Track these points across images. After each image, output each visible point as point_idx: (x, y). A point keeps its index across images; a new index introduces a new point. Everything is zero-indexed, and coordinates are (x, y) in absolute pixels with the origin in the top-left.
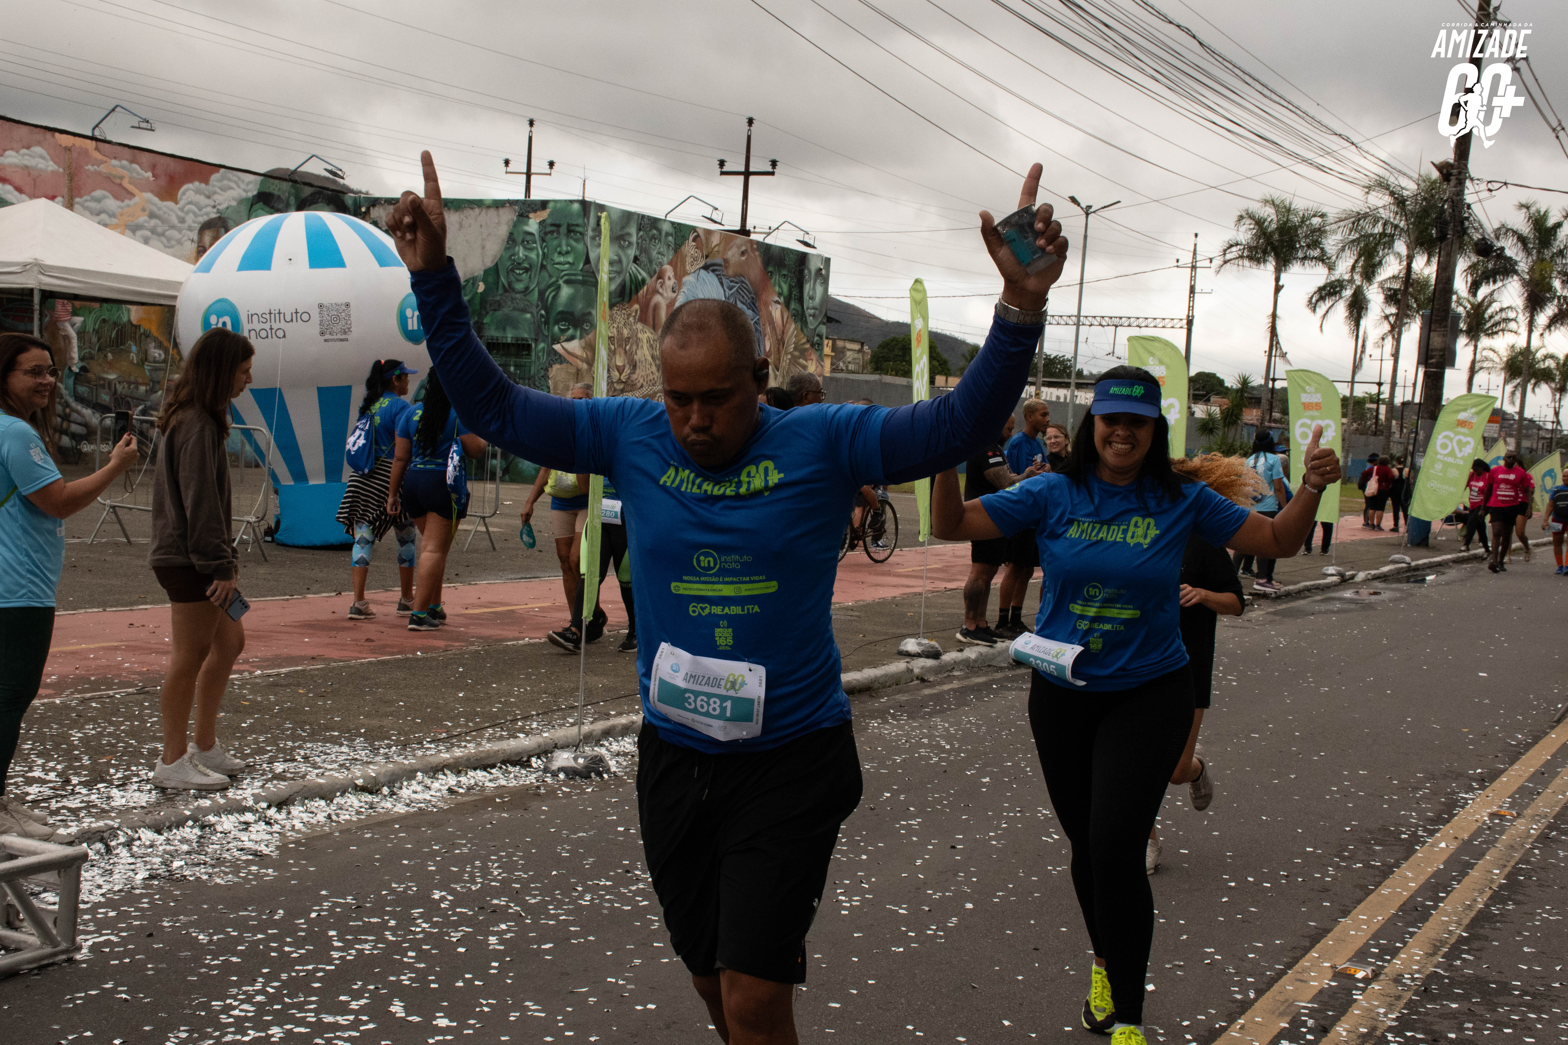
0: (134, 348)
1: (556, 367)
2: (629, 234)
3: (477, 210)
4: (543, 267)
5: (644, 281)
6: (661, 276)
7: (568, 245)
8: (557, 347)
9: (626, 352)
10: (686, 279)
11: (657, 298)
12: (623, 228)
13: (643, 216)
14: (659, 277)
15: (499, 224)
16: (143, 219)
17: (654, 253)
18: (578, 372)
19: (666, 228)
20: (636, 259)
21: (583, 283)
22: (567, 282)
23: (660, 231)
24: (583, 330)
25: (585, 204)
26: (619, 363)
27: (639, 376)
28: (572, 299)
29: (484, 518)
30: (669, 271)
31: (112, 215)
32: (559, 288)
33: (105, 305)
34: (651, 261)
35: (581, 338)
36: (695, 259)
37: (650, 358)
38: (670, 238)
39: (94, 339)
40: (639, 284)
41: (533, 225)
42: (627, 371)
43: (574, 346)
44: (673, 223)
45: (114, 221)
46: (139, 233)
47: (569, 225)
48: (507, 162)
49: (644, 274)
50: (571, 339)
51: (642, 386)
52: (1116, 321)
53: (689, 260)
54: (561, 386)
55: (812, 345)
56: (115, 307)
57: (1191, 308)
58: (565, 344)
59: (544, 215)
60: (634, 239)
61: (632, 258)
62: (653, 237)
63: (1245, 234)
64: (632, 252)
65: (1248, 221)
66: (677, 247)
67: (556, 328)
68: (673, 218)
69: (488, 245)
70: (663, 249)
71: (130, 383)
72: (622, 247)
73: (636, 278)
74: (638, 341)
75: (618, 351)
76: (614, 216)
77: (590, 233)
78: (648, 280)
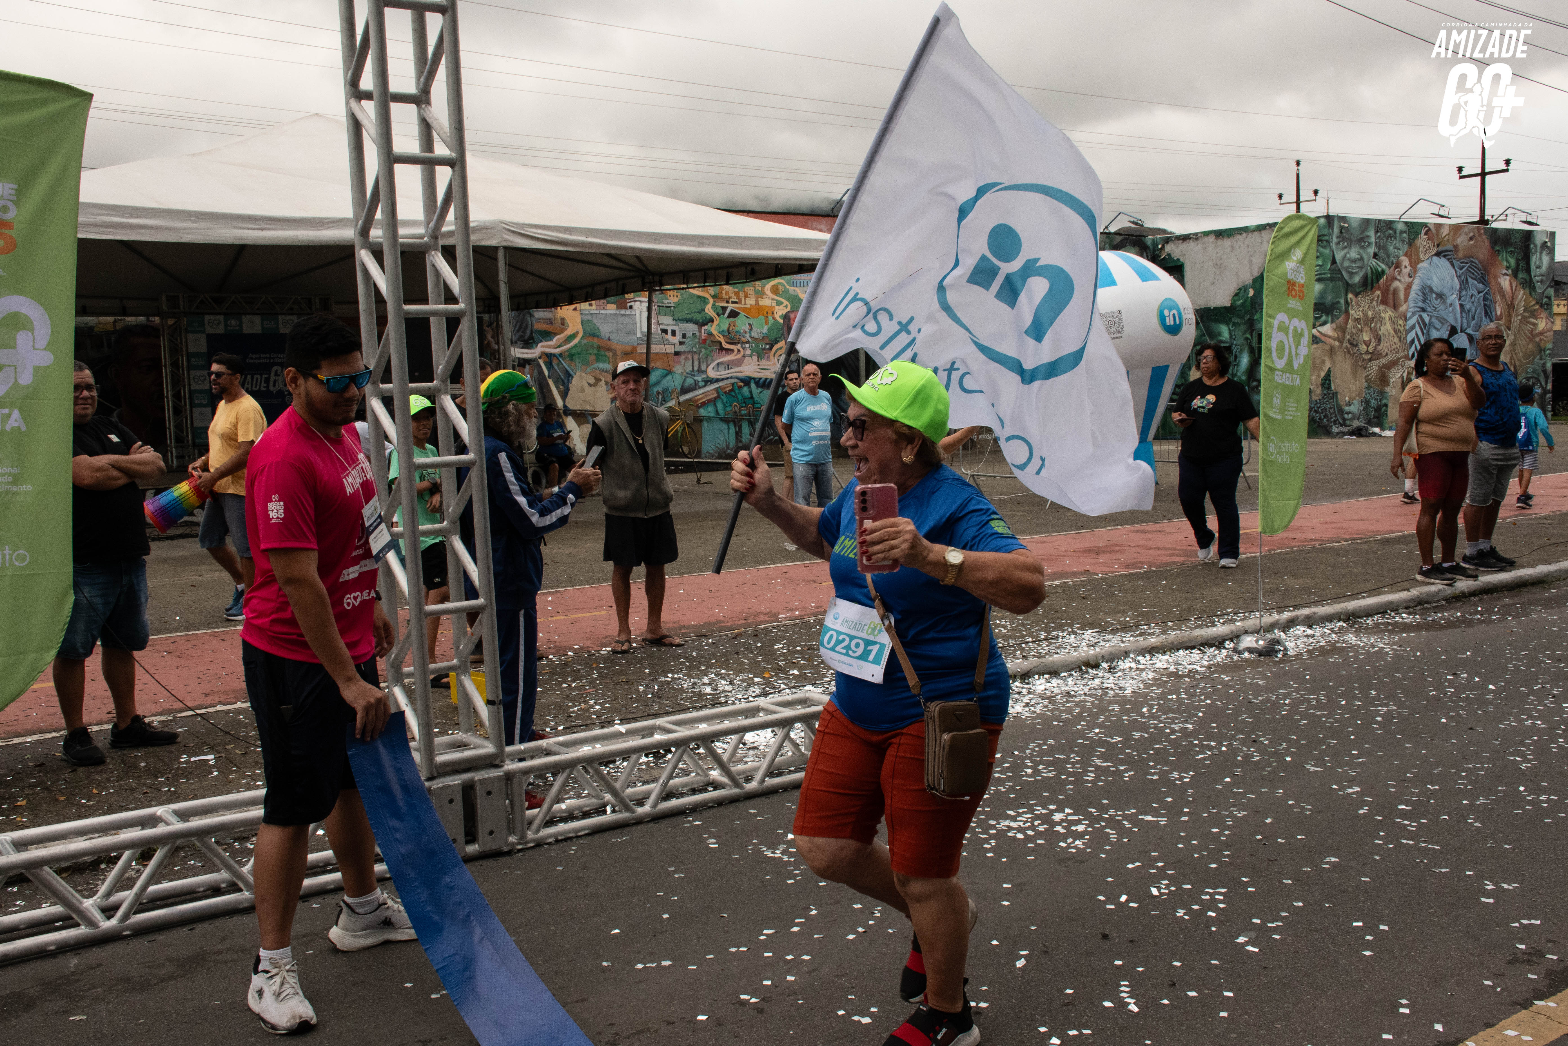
2: (1368, 237)
3: (1244, 235)
5: (1383, 272)
6: (1398, 266)
9: (1371, 329)
10: (1420, 266)
11: (1396, 284)
12: (1362, 232)
13: (1380, 221)
14: (1396, 267)
15: (1261, 243)
17: (1391, 249)
18: (1332, 349)
19: (1400, 227)
20: (1375, 256)
21: (1331, 279)
22: (1318, 280)
23: (1395, 231)
24: (1333, 316)
25: (1330, 218)
26: (1366, 338)
27: (1384, 347)
28: (1323, 294)
30: (1405, 261)
34: (1388, 255)
35: (1332, 322)
36: (1428, 249)
37: (1392, 332)
38: (1405, 235)
40: (1379, 275)
42: (1373, 344)
43: (1327, 329)
44: (1406, 223)
48: (1280, 194)
49: (1383, 266)
50: (1325, 323)
51: (1387, 355)
53: (1422, 250)
54: (1318, 361)
55: (1542, 306)
58: (1319, 329)
60: (1373, 240)
61: (1372, 254)
62: (1390, 236)
64: (1371, 250)
66: (1411, 242)
68: (1407, 218)
69: (1254, 260)
70: (1398, 244)
72: (1363, 248)
73: (1376, 270)
74: (1381, 320)
75: (1364, 329)
76: (1354, 224)
77: (1335, 240)
78: (1387, 270)
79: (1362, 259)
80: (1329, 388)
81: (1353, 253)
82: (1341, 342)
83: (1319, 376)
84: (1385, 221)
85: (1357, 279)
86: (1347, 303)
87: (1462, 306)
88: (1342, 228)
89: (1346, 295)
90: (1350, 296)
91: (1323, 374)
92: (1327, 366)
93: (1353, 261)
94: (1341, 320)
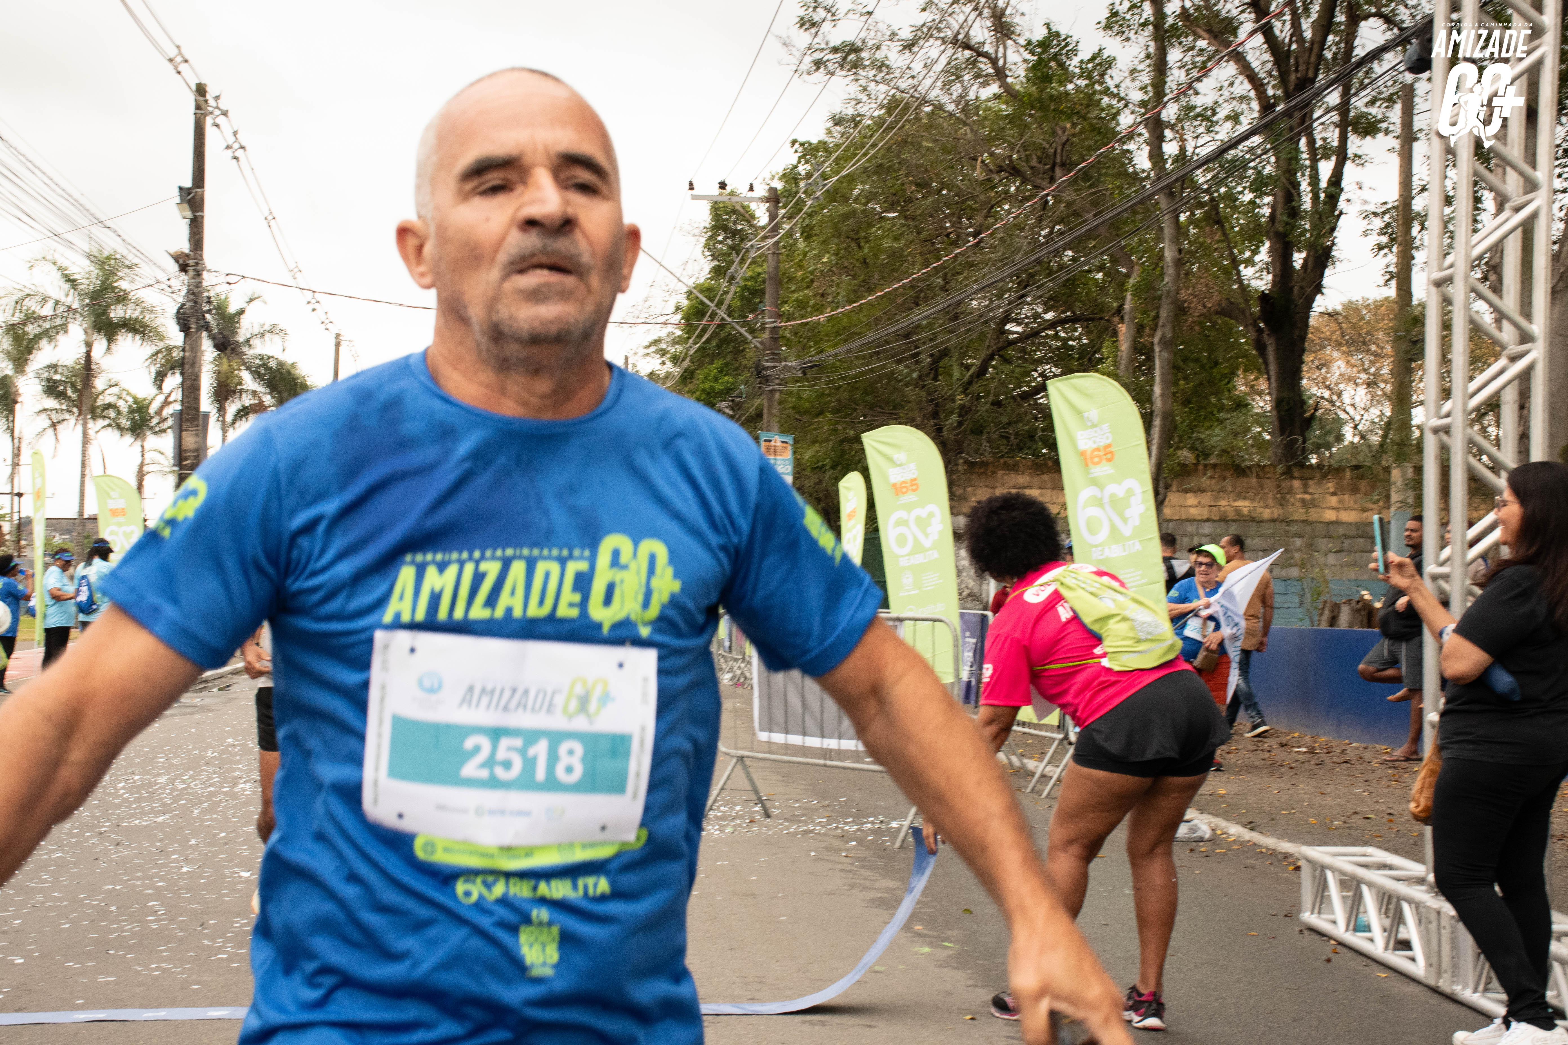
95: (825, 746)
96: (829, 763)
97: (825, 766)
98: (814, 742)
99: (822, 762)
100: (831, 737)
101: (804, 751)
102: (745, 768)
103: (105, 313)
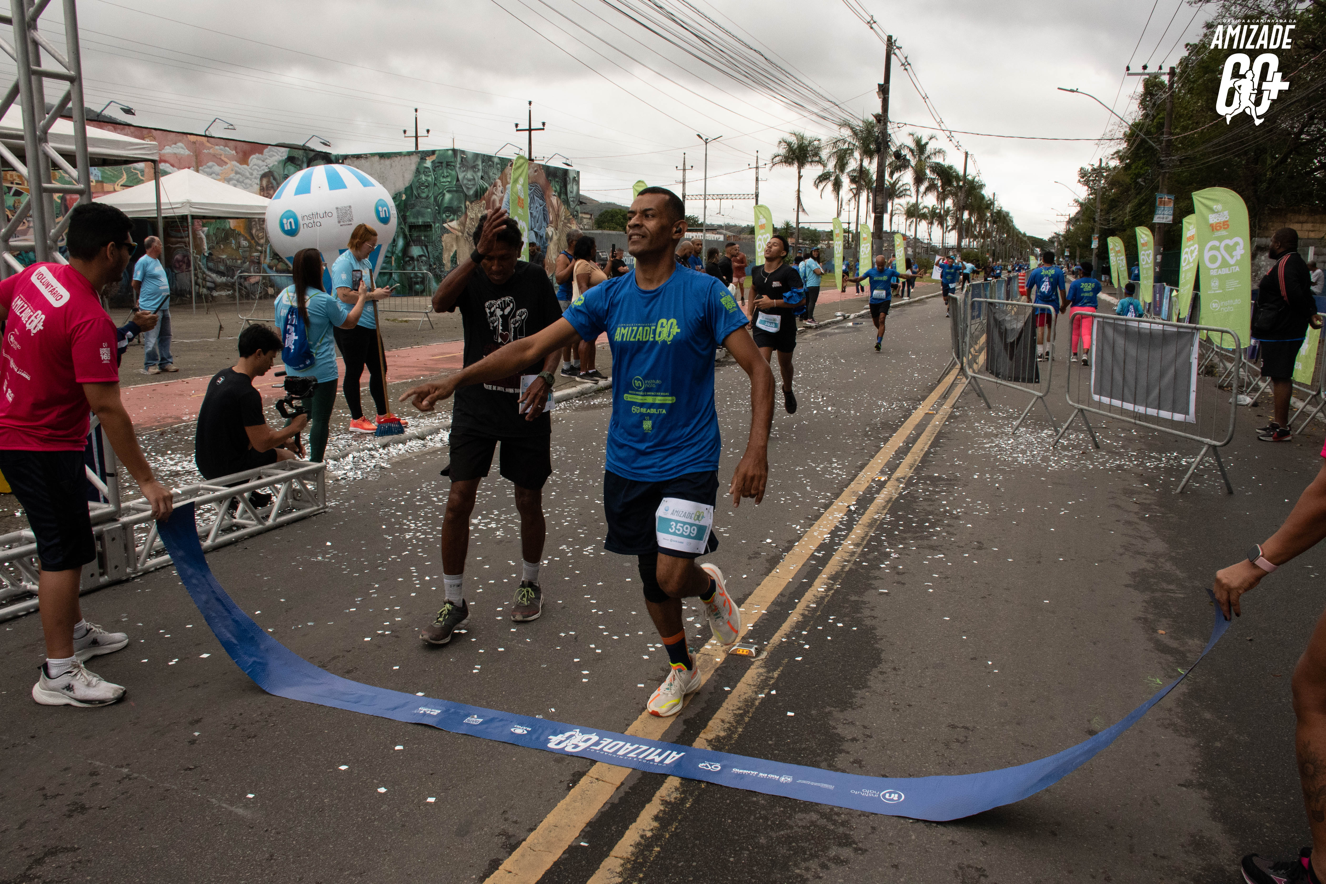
0: (233, 242)
1: (445, 235)
2: (478, 165)
3: (399, 158)
4: (435, 184)
5: (487, 188)
7: (447, 172)
8: (445, 225)
10: (508, 186)
11: (494, 197)
12: (474, 162)
13: (484, 155)
14: (494, 186)
15: (411, 164)
16: (232, 175)
17: (491, 174)
18: (457, 237)
19: (496, 160)
20: (482, 178)
21: (456, 191)
22: (448, 191)
23: (493, 162)
24: (458, 216)
25: (454, 151)
28: (451, 200)
29: (426, 313)
30: (499, 183)
31: (218, 175)
32: (444, 195)
33: (218, 221)
34: (489, 178)
35: (457, 220)
38: (498, 166)
39: (214, 238)
40: (484, 190)
41: (428, 163)
43: (454, 224)
44: (499, 158)
45: (219, 177)
46: (231, 182)
47: (447, 162)
48: (405, 132)
49: (487, 185)
50: (452, 220)
52: (720, 197)
54: (449, 245)
55: (573, 216)
56: (222, 221)
57: (757, 188)
58: (449, 224)
59: (434, 158)
60: (480, 167)
61: (480, 177)
62: (490, 166)
63: (782, 151)
64: (480, 174)
65: (784, 144)
66: (503, 170)
67: (444, 216)
68: (499, 155)
69: (406, 175)
70: (495, 171)
71: (233, 259)
72: (475, 172)
73: (483, 187)
76: (470, 156)
77: (458, 166)
78: (489, 188)
79: (474, 179)
80: (456, 263)
81: (469, 175)
82: (463, 233)
83: (449, 255)
84: (488, 156)
85: (471, 192)
86: (466, 208)
87: (531, 213)
88: (462, 158)
89: (465, 203)
90: (468, 203)
91: (452, 254)
92: (455, 248)
93: (469, 180)
94: (462, 218)
95: (1136, 410)
96: (1138, 422)
97: (1135, 423)
98: (1129, 406)
99: (1133, 421)
100: (1141, 405)
101: (1123, 411)
102: (1084, 415)
103: (868, 145)
